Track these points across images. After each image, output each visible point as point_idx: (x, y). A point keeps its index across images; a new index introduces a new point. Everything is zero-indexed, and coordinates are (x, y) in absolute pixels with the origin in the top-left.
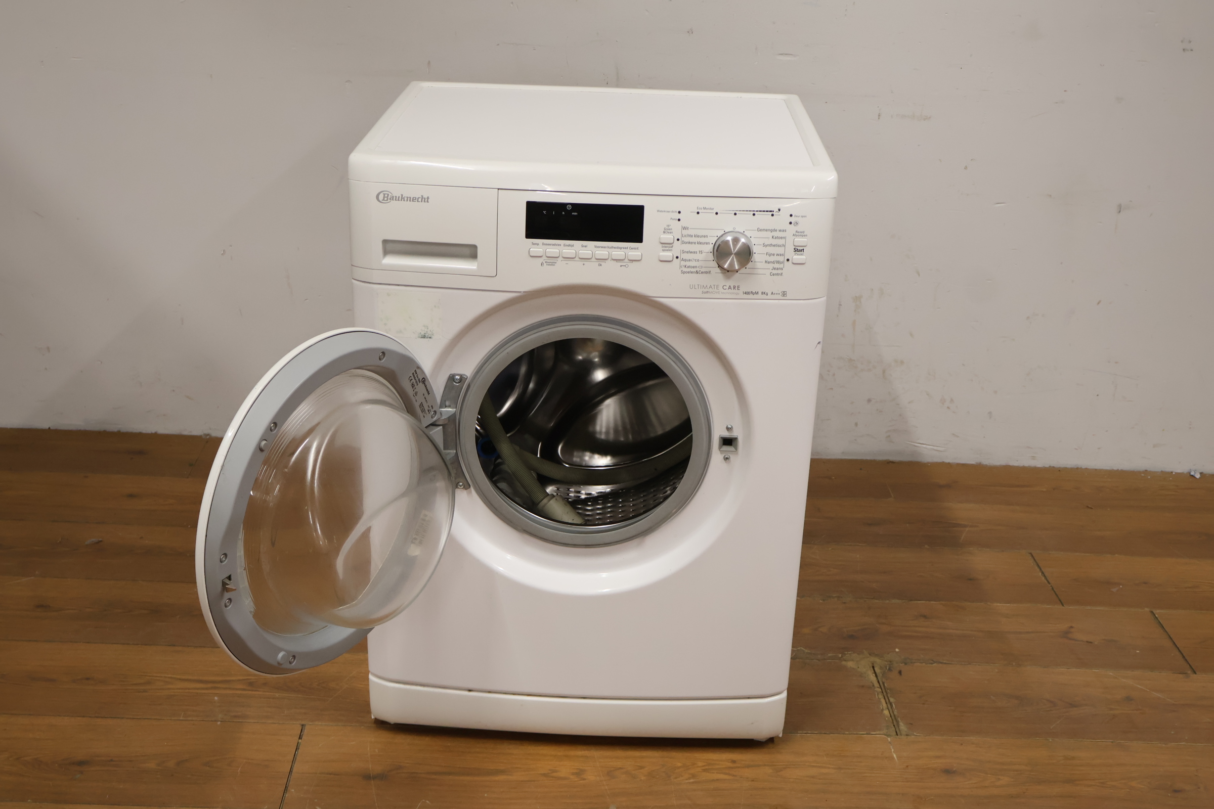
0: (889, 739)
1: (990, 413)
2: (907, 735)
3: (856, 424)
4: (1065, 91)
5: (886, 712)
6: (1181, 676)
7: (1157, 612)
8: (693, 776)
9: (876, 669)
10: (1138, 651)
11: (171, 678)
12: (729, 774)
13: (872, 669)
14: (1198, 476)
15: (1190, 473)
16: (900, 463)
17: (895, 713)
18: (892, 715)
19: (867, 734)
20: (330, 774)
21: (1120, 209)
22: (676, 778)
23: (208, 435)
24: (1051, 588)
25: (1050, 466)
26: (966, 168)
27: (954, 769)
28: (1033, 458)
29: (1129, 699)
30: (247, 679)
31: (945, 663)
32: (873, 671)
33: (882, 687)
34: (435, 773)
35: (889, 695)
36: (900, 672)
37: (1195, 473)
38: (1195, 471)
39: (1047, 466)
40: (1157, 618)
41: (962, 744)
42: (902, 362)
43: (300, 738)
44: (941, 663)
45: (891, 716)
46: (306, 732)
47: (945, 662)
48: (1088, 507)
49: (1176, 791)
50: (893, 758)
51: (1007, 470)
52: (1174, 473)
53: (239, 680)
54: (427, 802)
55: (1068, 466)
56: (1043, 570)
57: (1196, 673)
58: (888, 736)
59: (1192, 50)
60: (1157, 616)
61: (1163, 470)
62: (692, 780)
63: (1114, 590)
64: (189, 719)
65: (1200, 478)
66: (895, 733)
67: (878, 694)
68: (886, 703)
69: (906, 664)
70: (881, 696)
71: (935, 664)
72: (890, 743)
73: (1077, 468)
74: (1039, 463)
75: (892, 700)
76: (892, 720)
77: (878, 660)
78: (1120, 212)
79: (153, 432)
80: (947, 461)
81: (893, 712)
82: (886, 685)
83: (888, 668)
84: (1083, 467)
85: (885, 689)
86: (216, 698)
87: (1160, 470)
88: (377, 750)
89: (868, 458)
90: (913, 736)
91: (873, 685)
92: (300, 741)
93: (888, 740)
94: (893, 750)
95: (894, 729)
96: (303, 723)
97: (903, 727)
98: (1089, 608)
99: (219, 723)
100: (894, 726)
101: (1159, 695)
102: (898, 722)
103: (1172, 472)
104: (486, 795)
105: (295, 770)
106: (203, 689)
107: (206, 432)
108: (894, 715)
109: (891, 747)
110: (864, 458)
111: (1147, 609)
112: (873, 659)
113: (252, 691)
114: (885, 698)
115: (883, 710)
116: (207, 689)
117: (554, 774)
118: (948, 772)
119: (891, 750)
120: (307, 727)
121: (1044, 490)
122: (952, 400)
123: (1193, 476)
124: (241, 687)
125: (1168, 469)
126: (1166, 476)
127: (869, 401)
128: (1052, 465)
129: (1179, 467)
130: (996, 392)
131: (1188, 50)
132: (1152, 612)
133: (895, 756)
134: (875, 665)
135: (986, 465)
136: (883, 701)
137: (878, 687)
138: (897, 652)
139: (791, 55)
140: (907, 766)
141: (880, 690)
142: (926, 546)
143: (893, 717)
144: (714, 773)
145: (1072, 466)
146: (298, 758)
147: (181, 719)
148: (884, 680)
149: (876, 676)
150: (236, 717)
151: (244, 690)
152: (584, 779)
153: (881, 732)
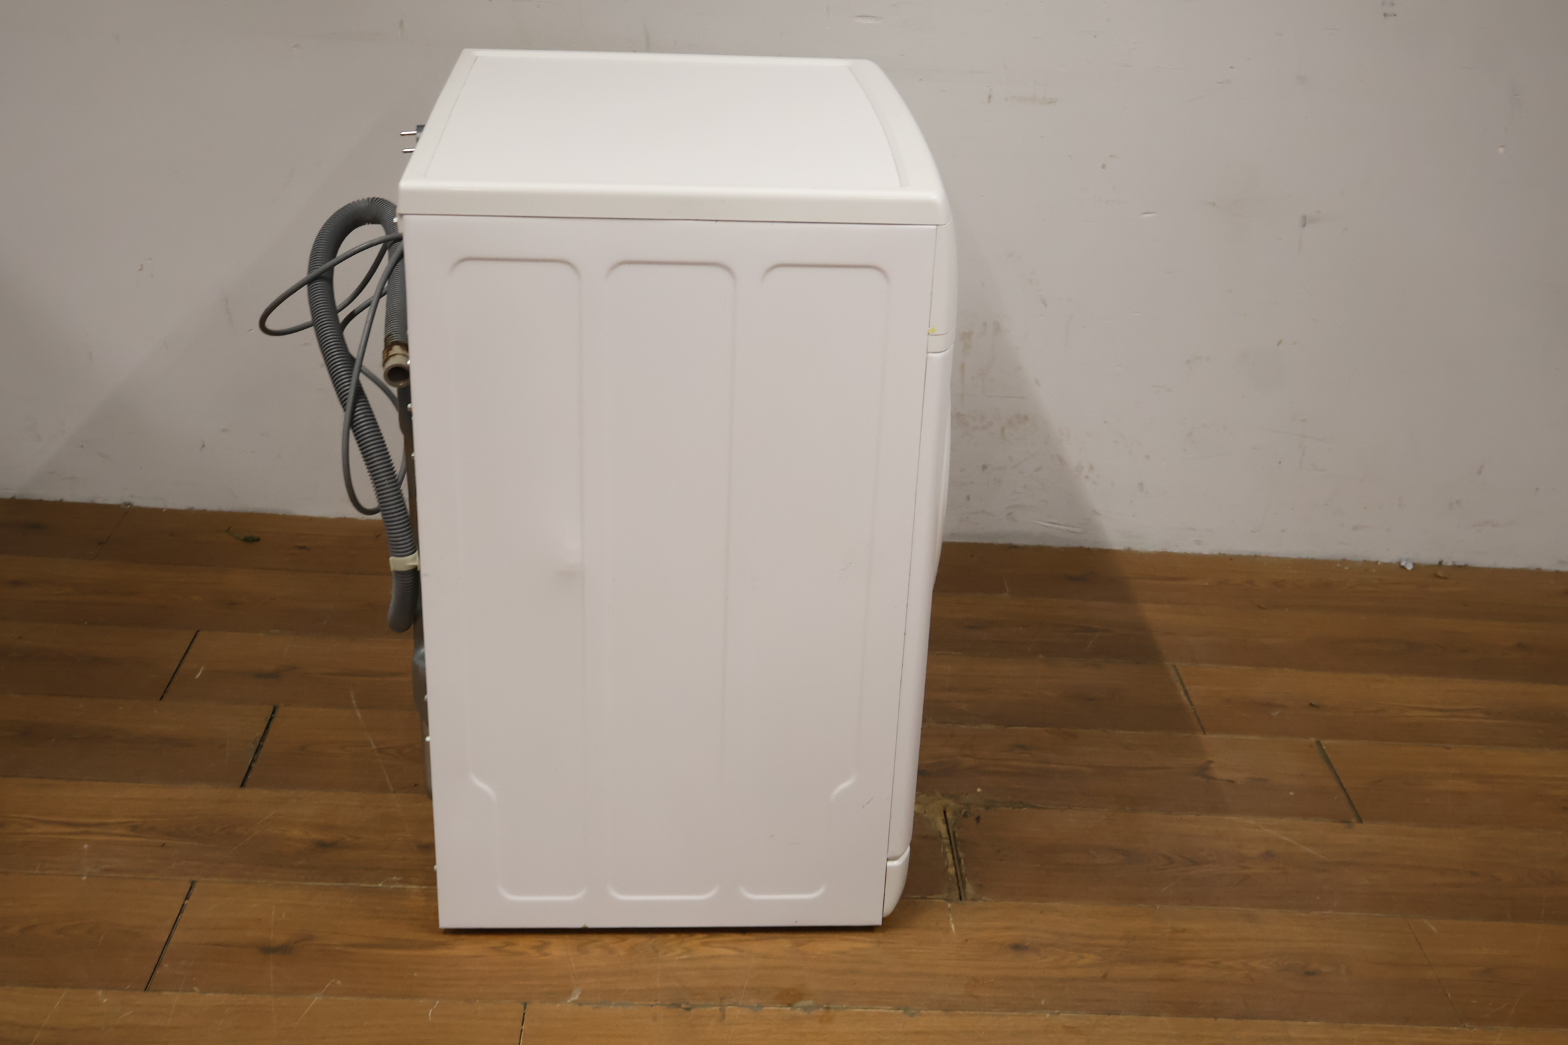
0: (949, 905)
1: (1141, 484)
2: (973, 900)
3: (968, 498)
4: (1231, 67)
5: (952, 871)
6: (1342, 825)
7: (1325, 742)
8: (688, 951)
9: (948, 814)
10: (1292, 793)
11: (31, 819)
12: (735, 949)
13: (943, 814)
14: (1410, 567)
15: (1399, 563)
16: (1025, 548)
17: (963, 871)
18: (959, 873)
19: (922, 898)
20: (218, 945)
21: (1304, 222)
22: (665, 954)
23: (129, 504)
24: (1193, 711)
25: (1220, 554)
26: (1104, 166)
27: (1027, 944)
28: (1198, 543)
29: (1268, 855)
30: (130, 822)
31: (1039, 808)
32: (943, 817)
33: (952, 839)
34: (354, 946)
35: (958, 849)
36: (978, 819)
37: (1406, 564)
38: (1407, 560)
39: (1216, 553)
40: (1323, 751)
41: (1042, 912)
42: (1026, 418)
43: (187, 898)
44: (1034, 807)
45: (957, 876)
46: (195, 891)
47: (1038, 805)
48: (1259, 607)
49: (1310, 974)
50: (949, 930)
51: (1164, 557)
52: (1379, 563)
53: (119, 823)
54: (339, 982)
55: (1244, 554)
56: (1187, 688)
57: (1360, 820)
58: (948, 900)
59: (1395, 15)
60: (1324, 748)
61: (1367, 559)
62: (685, 957)
63: (1275, 714)
64: (47, 872)
65: (1412, 570)
66: (958, 897)
67: (944, 848)
68: (954, 859)
69: (987, 808)
70: (948, 850)
71: (1026, 808)
72: (949, 909)
73: (1255, 556)
74: (1205, 550)
75: (961, 854)
76: (957, 879)
77: (952, 803)
78: (1304, 225)
79: (58, 499)
80: (1086, 545)
81: (960, 871)
82: (956, 835)
83: (962, 813)
84: (1263, 555)
85: (955, 840)
86: (86, 846)
87: (1361, 559)
88: (284, 915)
89: (985, 541)
90: (980, 902)
91: (940, 836)
92: (186, 902)
93: (947, 906)
94: (951, 919)
95: (957, 892)
96: (194, 878)
97: (970, 889)
98: (1237, 737)
99: (84, 878)
100: (959, 888)
101: (1309, 850)
102: (964, 883)
103: (1377, 562)
104: (415, 974)
105: (173, 940)
106: (70, 834)
107: (127, 499)
108: (961, 874)
109: (950, 915)
110: (979, 541)
111: (1313, 740)
112: (946, 801)
113: (135, 837)
114: (953, 853)
115: (947, 867)
116: (75, 834)
117: (508, 948)
118: (1017, 947)
119: (949, 919)
120: (197, 884)
121: (1207, 584)
122: (1091, 468)
123: (1403, 568)
124: (118, 831)
125: (1373, 559)
126: (1369, 567)
127: (984, 467)
128: (1222, 552)
129: (1386, 554)
130: (1148, 457)
131: (1390, 15)
132: (1318, 743)
133: (953, 926)
134: (947, 810)
135: (1137, 552)
136: (950, 856)
137: (946, 838)
138: (978, 793)
139: (873, 17)
140: (967, 940)
141: (949, 842)
142: (1040, 656)
143: (959, 878)
144: (715, 947)
145: (1249, 554)
146: (180, 924)
147: (37, 871)
148: (954, 829)
149: (946, 821)
150: (107, 870)
151: (122, 835)
152: (546, 955)
153: (940, 896)
